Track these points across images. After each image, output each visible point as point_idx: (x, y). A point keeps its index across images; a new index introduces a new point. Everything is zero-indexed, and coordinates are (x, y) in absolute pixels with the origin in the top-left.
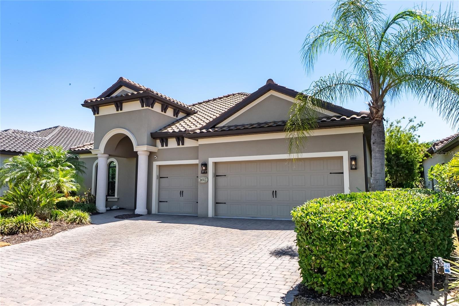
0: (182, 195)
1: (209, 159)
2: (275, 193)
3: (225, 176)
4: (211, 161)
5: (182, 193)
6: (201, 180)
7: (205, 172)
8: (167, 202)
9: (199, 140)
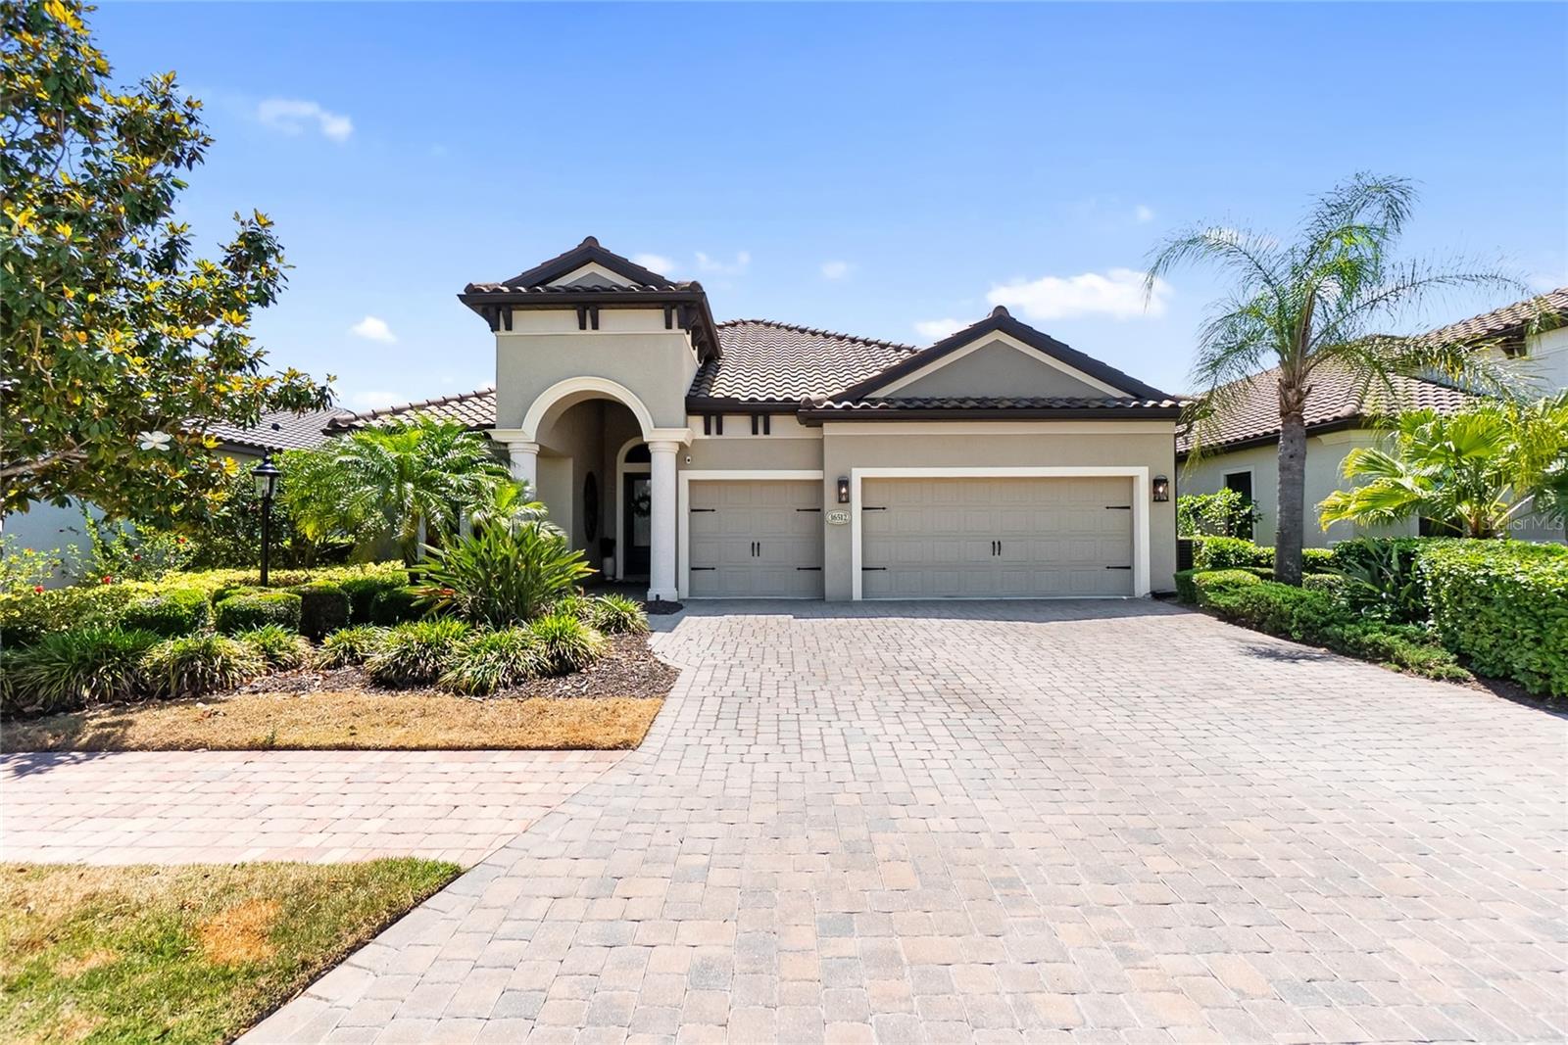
0: (756, 553)
1: (853, 470)
2: (997, 547)
3: (884, 509)
4: (857, 475)
5: (756, 548)
6: (834, 518)
7: (844, 500)
8: (713, 569)
9: (825, 425)
